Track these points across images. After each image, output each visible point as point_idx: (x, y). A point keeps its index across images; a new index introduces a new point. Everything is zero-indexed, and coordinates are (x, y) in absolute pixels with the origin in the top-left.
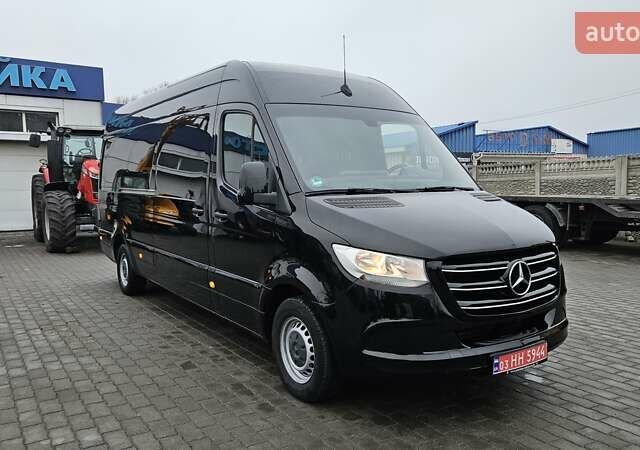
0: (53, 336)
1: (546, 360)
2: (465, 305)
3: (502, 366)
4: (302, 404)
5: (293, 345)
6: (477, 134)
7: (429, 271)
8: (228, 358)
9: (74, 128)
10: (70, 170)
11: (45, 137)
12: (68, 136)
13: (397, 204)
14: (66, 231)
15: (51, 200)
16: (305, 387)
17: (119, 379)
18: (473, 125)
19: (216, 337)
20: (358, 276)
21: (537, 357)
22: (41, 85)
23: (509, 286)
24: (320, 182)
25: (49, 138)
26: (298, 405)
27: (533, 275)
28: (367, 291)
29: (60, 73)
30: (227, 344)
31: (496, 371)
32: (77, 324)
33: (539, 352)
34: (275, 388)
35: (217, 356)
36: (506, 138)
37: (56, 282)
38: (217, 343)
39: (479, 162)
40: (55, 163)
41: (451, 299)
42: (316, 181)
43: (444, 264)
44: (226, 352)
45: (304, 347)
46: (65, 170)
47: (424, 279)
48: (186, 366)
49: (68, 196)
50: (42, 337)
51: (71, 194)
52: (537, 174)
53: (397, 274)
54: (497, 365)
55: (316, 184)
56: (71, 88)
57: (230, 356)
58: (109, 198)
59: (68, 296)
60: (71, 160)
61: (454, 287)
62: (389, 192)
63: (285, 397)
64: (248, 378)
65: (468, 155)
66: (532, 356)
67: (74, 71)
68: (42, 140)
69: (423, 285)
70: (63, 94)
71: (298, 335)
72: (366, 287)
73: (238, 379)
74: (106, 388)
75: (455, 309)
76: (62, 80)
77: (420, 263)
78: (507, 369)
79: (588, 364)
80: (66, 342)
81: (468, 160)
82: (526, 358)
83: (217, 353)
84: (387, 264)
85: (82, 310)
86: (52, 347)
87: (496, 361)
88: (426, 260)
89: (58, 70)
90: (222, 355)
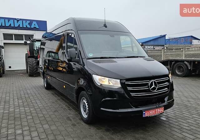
0: (20, 101)
1: (163, 113)
2: (133, 94)
3: (147, 114)
4: (85, 124)
5: (83, 106)
6: (166, 39)
7: (121, 83)
8: (68, 109)
9: (37, 39)
10: (36, 52)
11: (28, 42)
12: (35, 42)
13: (115, 62)
14: (33, 70)
15: (29, 61)
16: (86, 119)
17: (34, 115)
18: (165, 36)
19: (68, 103)
20: (99, 84)
21: (160, 112)
22: (28, 26)
23: (149, 88)
24: (92, 55)
25: (30, 42)
26: (84, 124)
27: (158, 85)
28: (103, 90)
29: (34, 23)
30: (70, 105)
31: (144, 116)
32: (28, 98)
33: (161, 110)
34: (79, 119)
35: (66, 109)
36: (176, 40)
37: (28, 85)
38: (67, 104)
39: (167, 48)
40: (32, 50)
41: (128, 92)
42: (91, 54)
43: (126, 81)
44: (68, 107)
45: (86, 106)
46: (34, 52)
47: (120, 86)
48: (55, 111)
49: (34, 60)
50: (17, 102)
51: (35, 59)
52: (184, 52)
53: (111, 84)
54: (144, 114)
55: (90, 55)
56: (37, 27)
57: (69, 108)
58: (45, 60)
59: (29, 89)
60: (37, 49)
61: (130, 88)
62: (114, 58)
63: (81, 122)
64: (72, 115)
65: (163, 46)
66: (158, 111)
67: (38, 22)
68: (27, 43)
69: (119, 88)
70: (35, 29)
71: (85, 103)
72: (103, 88)
73: (69, 116)
74: (30, 117)
75: (130, 95)
76: (35, 25)
77: (119, 81)
78: (148, 115)
79: (184, 115)
80: (23, 103)
81: (163, 47)
82: (155, 112)
83: (66, 108)
84: (109, 81)
85: (32, 94)
86: (19, 105)
87: (144, 113)
88: (121, 80)
89: (33, 22)
90: (67, 108)
